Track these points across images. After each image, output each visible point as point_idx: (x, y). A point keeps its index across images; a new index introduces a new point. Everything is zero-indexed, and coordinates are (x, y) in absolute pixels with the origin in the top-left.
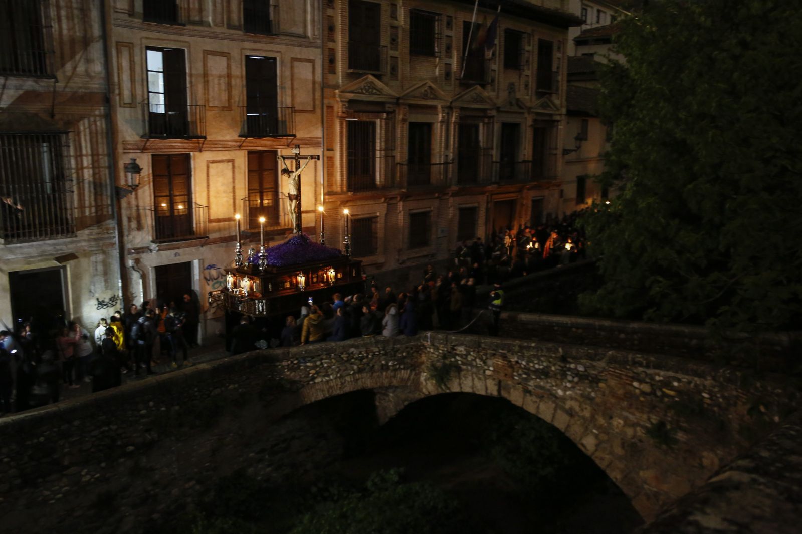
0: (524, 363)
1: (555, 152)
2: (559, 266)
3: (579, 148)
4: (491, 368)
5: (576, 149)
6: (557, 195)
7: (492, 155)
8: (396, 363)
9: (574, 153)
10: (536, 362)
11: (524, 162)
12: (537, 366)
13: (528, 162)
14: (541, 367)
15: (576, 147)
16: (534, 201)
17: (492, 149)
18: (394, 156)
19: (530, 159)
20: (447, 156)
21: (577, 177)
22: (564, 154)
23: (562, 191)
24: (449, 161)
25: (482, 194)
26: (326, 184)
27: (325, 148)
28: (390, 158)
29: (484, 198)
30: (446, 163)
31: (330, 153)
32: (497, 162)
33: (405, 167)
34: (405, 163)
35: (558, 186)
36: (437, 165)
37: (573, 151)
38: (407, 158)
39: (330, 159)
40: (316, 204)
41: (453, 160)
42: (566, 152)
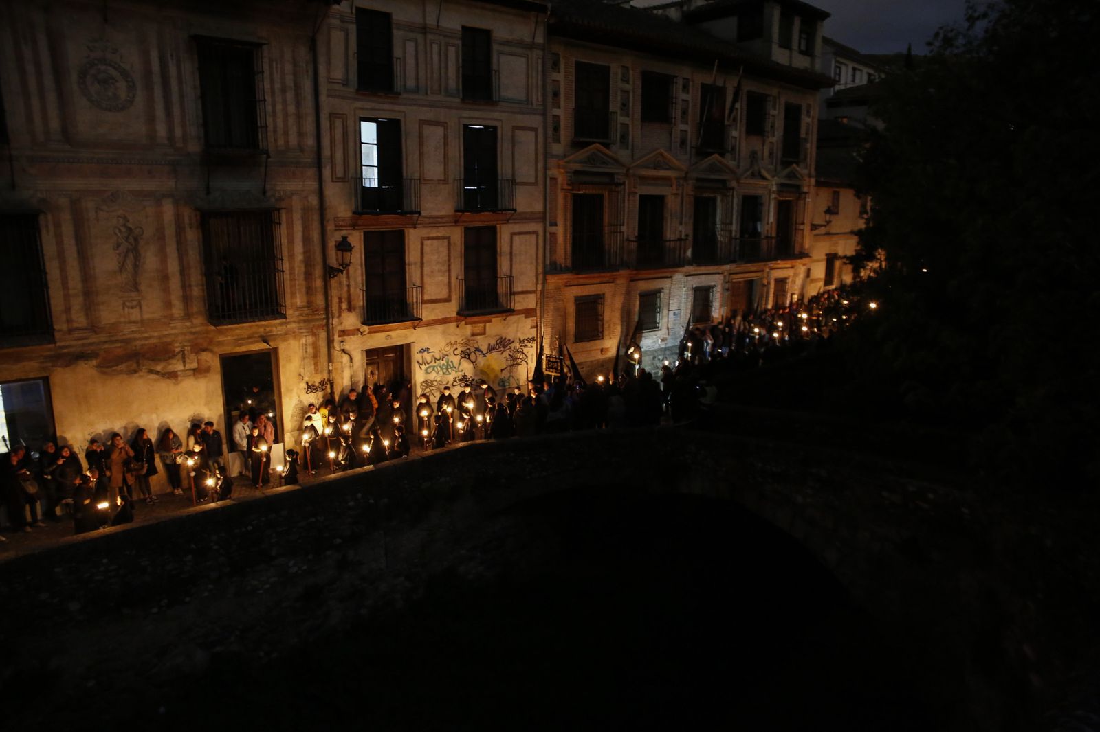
1: (801, 227)
3: (829, 222)
5: (825, 224)
6: (802, 275)
7: (731, 231)
11: (767, 238)
13: (772, 238)
15: (826, 222)
16: (776, 281)
18: (623, 232)
19: (774, 235)
20: (681, 231)
21: (827, 255)
22: (811, 230)
23: (809, 270)
24: (683, 237)
25: (719, 273)
26: (548, 262)
27: (548, 223)
28: (619, 234)
29: (721, 277)
30: (680, 239)
31: (553, 229)
32: (736, 239)
33: (635, 243)
34: (635, 239)
35: (804, 265)
36: (670, 241)
37: (821, 226)
38: (637, 234)
39: (553, 235)
40: (537, 284)
41: (687, 236)
42: (814, 227)
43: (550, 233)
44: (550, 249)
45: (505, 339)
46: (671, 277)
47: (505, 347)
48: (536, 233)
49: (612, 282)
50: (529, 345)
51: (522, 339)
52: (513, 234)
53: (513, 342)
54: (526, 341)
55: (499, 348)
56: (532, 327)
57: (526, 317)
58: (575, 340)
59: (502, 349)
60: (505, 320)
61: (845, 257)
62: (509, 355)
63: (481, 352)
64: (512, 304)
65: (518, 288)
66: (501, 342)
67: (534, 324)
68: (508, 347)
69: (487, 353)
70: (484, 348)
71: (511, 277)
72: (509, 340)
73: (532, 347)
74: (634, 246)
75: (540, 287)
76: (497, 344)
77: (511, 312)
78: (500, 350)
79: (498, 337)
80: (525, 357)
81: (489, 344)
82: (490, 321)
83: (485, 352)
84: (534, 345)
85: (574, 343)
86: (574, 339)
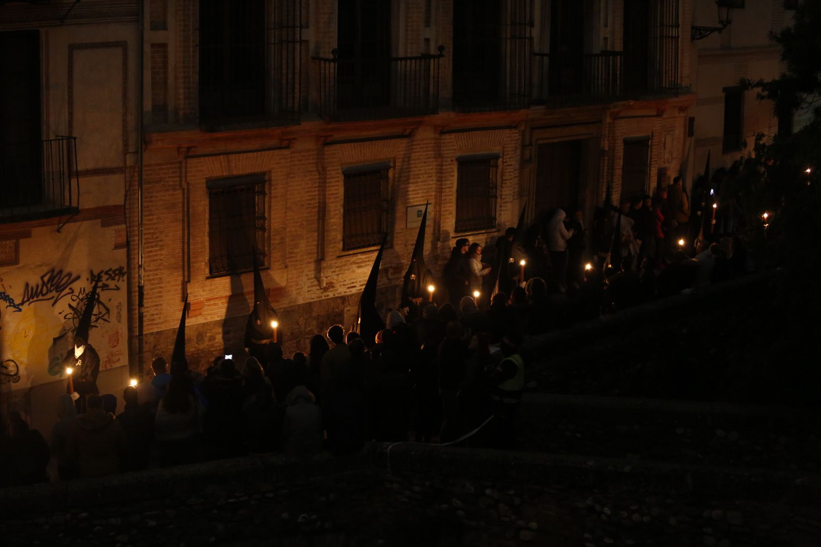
0: (607, 510)
1: (673, 32)
2: (687, 291)
3: (726, 23)
4: (534, 525)
5: (720, 26)
6: (679, 131)
7: (531, 38)
8: (314, 517)
9: (715, 34)
10: (634, 508)
11: (605, 53)
12: (636, 517)
13: (615, 54)
14: (646, 519)
15: (720, 22)
16: (628, 143)
17: (532, 25)
18: (307, 42)
19: (619, 47)
20: (427, 40)
21: (725, 90)
22: (693, 38)
23: (692, 120)
24: (433, 51)
25: (510, 127)
26: (148, 105)
27: (147, 25)
28: (298, 46)
29: (515, 135)
30: (426, 57)
31: (160, 36)
32: (543, 55)
33: (332, 65)
34: (331, 56)
35: (682, 109)
36: (406, 59)
37: (713, 30)
38: (335, 45)
39: (162, 47)
40: (125, 152)
41: (441, 48)
42: (698, 33)
43: (153, 45)
44: (153, 78)
45: (61, 272)
46: (410, 136)
47: (59, 288)
48: (122, 45)
49: (287, 147)
50: (112, 284)
51: (96, 273)
52: (72, 48)
53: (78, 278)
54: (106, 277)
55: (49, 291)
56: (117, 247)
57: (104, 225)
58: (211, 272)
59: (54, 293)
60: (58, 231)
61: (760, 84)
62: (70, 306)
63: (11, 302)
64: (74, 198)
65: (85, 161)
66: (50, 280)
67: (122, 240)
68: (67, 290)
69: (22, 303)
70: (17, 294)
71: (70, 139)
72: (70, 275)
73: (118, 289)
74: (332, 68)
75: (130, 161)
76: (44, 284)
77: (71, 213)
78: (49, 295)
79: (45, 269)
80: (104, 311)
81: (27, 285)
82: (27, 235)
83: (18, 301)
84: (123, 285)
85: (208, 278)
86: (207, 271)
